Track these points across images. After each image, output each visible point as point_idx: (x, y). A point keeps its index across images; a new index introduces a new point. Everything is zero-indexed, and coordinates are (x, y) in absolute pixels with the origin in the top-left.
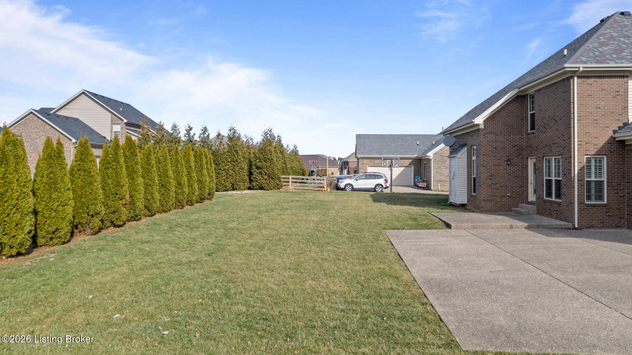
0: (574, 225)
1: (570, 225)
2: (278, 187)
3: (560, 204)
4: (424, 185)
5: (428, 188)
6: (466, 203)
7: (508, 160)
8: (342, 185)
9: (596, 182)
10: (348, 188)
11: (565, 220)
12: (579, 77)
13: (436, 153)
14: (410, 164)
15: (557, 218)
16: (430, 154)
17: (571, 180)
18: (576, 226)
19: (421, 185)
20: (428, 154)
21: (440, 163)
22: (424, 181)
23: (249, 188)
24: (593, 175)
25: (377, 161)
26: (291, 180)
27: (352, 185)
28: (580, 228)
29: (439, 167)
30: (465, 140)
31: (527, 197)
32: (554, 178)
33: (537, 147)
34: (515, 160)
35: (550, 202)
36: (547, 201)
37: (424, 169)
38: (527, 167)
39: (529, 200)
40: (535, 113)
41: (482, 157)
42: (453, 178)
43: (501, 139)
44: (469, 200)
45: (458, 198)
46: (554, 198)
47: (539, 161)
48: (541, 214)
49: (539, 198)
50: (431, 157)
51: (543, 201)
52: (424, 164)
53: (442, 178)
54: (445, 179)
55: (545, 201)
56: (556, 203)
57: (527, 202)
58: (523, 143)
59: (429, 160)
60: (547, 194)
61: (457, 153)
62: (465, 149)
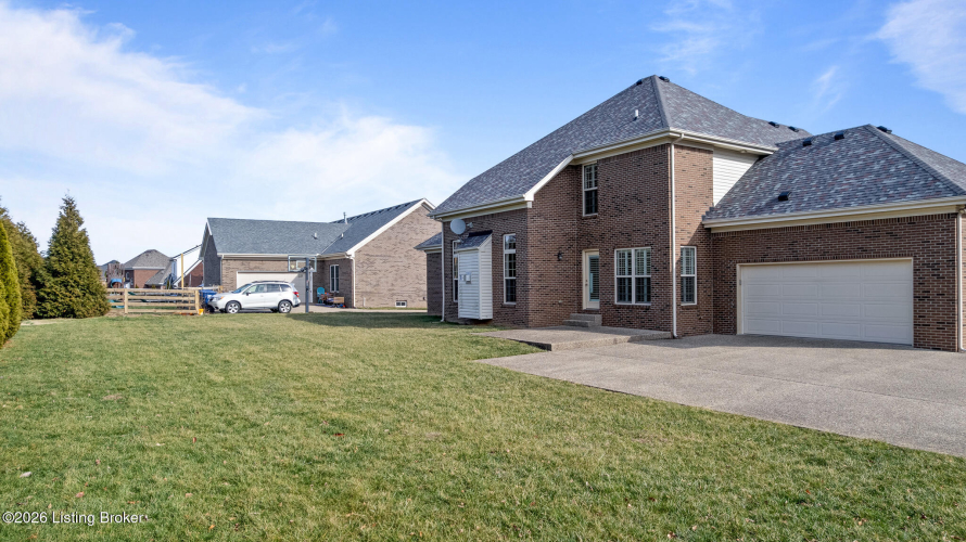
0: (672, 334)
1: (668, 334)
2: (102, 310)
3: (647, 309)
4: (341, 300)
6: (491, 317)
7: (559, 254)
8: (221, 304)
9: (687, 278)
10: (233, 310)
11: (658, 329)
12: (676, 146)
13: (359, 251)
15: (642, 327)
16: (351, 252)
17: (668, 277)
18: (675, 335)
19: (336, 300)
20: (348, 252)
21: (366, 266)
22: (338, 295)
23: (36, 317)
24: (685, 271)
25: (253, 264)
26: (126, 296)
27: (238, 303)
28: (679, 338)
29: (364, 273)
30: (485, 225)
31: (580, 304)
32: (633, 276)
33: (602, 236)
34: (567, 253)
35: (628, 307)
36: (623, 307)
37: (333, 276)
38: (579, 263)
39: (584, 308)
40: (596, 191)
41: (530, 250)
42: (469, 282)
43: (551, 224)
44: (496, 313)
45: (481, 311)
46: (633, 302)
47: (608, 254)
48: (610, 325)
49: (606, 303)
50: (353, 256)
51: (615, 306)
52: (333, 268)
53: (368, 289)
54: (373, 290)
55: (620, 307)
56: (642, 308)
57: (580, 311)
58: (575, 231)
59: (350, 261)
60: (621, 298)
61: (479, 243)
62: (490, 238)
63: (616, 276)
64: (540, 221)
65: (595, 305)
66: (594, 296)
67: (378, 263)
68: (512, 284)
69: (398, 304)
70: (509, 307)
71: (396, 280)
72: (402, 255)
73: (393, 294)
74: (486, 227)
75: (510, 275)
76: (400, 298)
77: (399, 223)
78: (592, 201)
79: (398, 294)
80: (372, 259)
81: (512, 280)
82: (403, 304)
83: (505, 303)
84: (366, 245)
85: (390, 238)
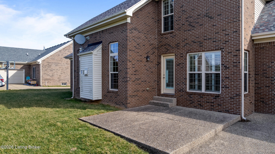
0: (241, 117)
4: (35, 82)
5: (38, 84)
6: (101, 98)
7: (147, 57)
13: (44, 61)
14: (22, 68)
16: (40, 61)
17: (238, 72)
18: (243, 117)
20: (38, 61)
21: (47, 67)
22: (34, 80)
29: (46, 70)
30: (98, 38)
31: (159, 90)
32: (203, 72)
33: (177, 45)
34: (152, 57)
35: (199, 94)
36: (195, 94)
37: (34, 72)
38: (159, 64)
39: (162, 92)
40: (172, 16)
41: (128, 52)
42: (86, 75)
43: (142, 36)
44: (104, 96)
45: (94, 94)
46: (203, 90)
47: (181, 57)
48: (184, 106)
49: (180, 91)
50: (41, 62)
51: (188, 93)
52: (34, 68)
53: (48, 77)
54: (50, 78)
55: (192, 94)
56: (211, 95)
57: (159, 94)
58: (156, 43)
59: (39, 65)
60: (191, 87)
61: (93, 49)
62: (100, 47)
63: (188, 72)
64: (135, 33)
65: (171, 91)
66: (169, 85)
67: (53, 67)
68: (115, 77)
69: (63, 84)
70: (113, 92)
71: (61, 74)
72: (65, 63)
73: (60, 80)
74: (98, 39)
75: (114, 71)
76: (64, 82)
77: (64, 49)
78: (169, 23)
79: (63, 80)
80: (50, 64)
81: (115, 74)
82: (65, 84)
83: (110, 89)
84: (47, 58)
85: (59, 55)
